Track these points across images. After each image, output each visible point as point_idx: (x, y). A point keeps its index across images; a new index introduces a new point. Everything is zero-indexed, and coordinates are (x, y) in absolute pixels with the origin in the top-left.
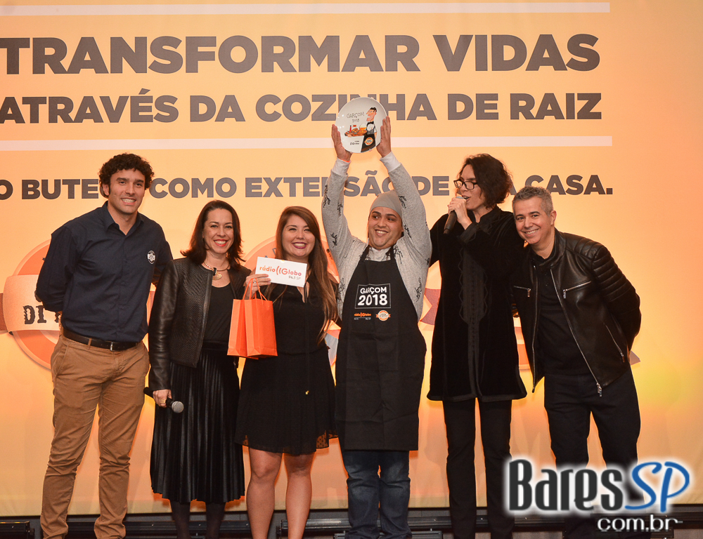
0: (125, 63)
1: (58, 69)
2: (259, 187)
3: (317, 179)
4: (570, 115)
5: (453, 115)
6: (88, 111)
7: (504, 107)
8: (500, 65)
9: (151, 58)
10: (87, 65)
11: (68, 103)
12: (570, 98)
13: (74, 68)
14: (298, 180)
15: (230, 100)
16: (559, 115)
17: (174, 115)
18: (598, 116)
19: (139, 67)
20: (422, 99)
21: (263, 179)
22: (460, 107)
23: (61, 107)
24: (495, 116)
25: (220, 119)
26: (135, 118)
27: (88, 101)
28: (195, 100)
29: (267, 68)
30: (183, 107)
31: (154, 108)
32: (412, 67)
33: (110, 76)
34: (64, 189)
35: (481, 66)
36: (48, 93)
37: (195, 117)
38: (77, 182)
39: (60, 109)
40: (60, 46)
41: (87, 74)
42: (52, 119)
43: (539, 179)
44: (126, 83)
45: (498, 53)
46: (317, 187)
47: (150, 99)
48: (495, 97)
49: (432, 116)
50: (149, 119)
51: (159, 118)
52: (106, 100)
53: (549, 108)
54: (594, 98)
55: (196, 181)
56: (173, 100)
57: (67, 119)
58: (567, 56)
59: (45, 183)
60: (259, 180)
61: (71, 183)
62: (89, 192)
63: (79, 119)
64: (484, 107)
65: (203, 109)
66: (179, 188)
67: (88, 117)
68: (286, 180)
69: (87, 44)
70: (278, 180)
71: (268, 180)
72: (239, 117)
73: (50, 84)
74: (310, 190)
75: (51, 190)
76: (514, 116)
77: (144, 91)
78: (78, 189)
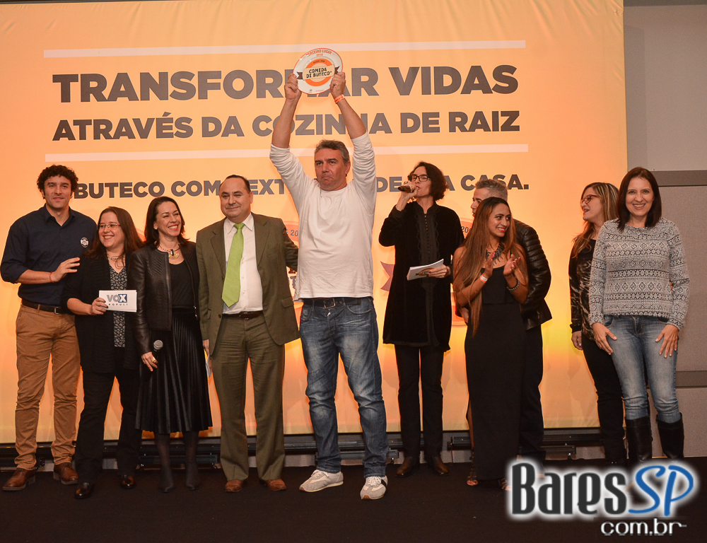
0: (151, 93)
1: (100, 98)
2: (256, 187)
4: (496, 128)
5: (405, 129)
6: (124, 130)
7: (444, 122)
8: (441, 90)
9: (171, 89)
10: (122, 95)
11: (108, 124)
12: (495, 114)
13: (113, 97)
15: (233, 120)
16: (486, 128)
17: (189, 132)
18: (517, 128)
19: (163, 96)
20: (380, 117)
21: (259, 181)
22: (410, 123)
23: (103, 127)
24: (437, 130)
25: (225, 135)
26: (160, 135)
27: (124, 122)
28: (206, 121)
29: (261, 95)
30: (196, 126)
31: (174, 127)
32: (372, 92)
33: (140, 103)
34: (106, 190)
35: (426, 91)
36: (93, 117)
37: (206, 133)
38: (116, 185)
39: (102, 129)
40: (101, 80)
41: (123, 101)
42: (97, 137)
43: (472, 178)
44: (152, 108)
45: (439, 80)
47: (171, 120)
48: (437, 115)
49: (388, 130)
50: (170, 135)
51: (178, 134)
52: (137, 121)
53: (479, 123)
54: (513, 115)
55: (207, 183)
56: (189, 120)
57: (108, 137)
58: (492, 82)
59: (92, 186)
60: (256, 181)
61: (111, 186)
62: (125, 193)
63: (117, 136)
64: (428, 123)
65: (212, 127)
66: (194, 189)
67: (124, 134)
68: (277, 181)
69: (122, 79)
70: (270, 181)
72: (240, 134)
73: (94, 110)
75: (96, 191)
76: (452, 130)
77: (166, 114)
78: (117, 190)
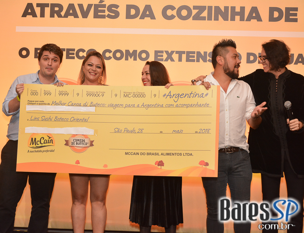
2: (162, 56)
3: (194, 53)
14: (184, 52)
15: (148, 8)
17: (117, 15)
21: (164, 52)
31: (106, 11)
46: (194, 57)
47: (104, 6)
51: (109, 16)
55: (127, 51)
60: (162, 52)
68: (177, 52)
70: (172, 52)
71: (167, 52)
72: (152, 17)
74: (190, 58)
77: (101, 1)
